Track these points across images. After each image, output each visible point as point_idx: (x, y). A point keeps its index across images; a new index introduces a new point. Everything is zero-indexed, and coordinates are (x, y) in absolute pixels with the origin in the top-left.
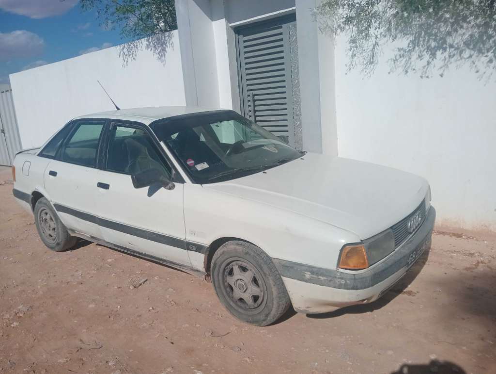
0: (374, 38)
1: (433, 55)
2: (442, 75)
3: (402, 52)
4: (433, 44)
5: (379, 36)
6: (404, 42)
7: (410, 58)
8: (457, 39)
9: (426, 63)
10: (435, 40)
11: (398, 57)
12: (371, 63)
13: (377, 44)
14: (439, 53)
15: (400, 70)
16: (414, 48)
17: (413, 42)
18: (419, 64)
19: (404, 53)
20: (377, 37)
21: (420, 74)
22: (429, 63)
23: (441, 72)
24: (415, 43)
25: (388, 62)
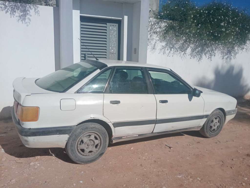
0: (155, 40)
1: (171, 50)
2: (173, 56)
3: (163, 47)
4: (171, 46)
5: (157, 40)
6: (164, 44)
7: (165, 49)
8: (177, 46)
9: (169, 52)
10: (172, 45)
11: (162, 49)
12: (154, 48)
13: (156, 42)
14: (172, 49)
15: (162, 53)
16: (166, 47)
17: (166, 44)
18: (167, 52)
19: (164, 47)
20: (156, 40)
21: (167, 55)
22: (170, 52)
23: (172, 55)
24: (166, 45)
25: (158, 50)
